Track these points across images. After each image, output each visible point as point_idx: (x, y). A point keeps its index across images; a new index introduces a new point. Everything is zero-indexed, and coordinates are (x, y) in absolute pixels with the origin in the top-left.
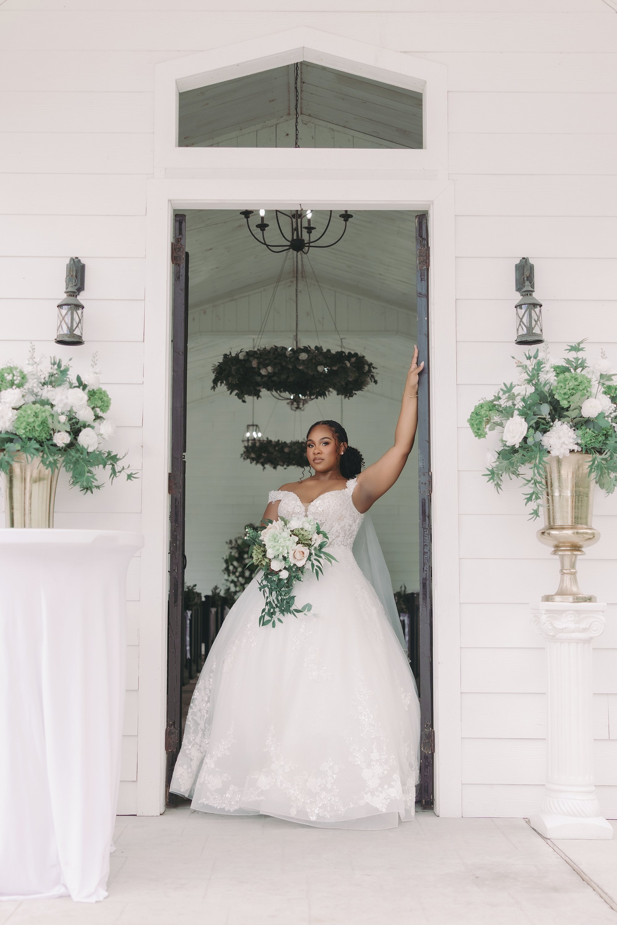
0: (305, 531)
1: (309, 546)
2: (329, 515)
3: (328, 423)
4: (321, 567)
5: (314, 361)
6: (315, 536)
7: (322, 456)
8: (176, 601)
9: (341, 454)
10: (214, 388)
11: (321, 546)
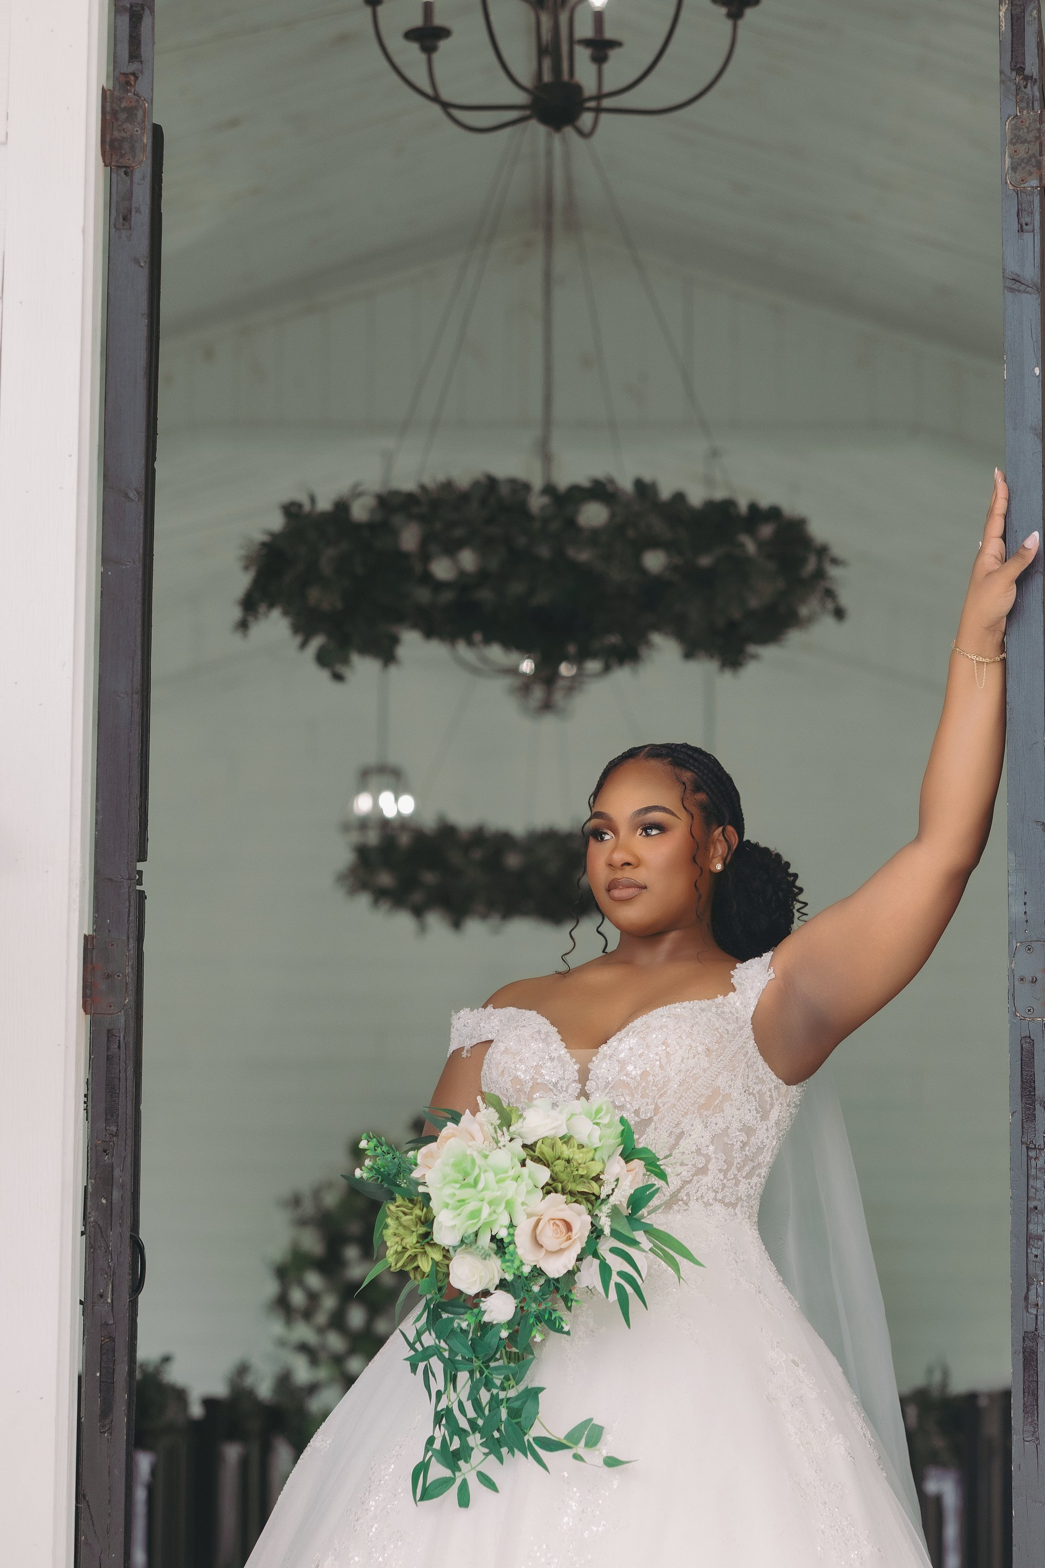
0: (575, 1149)
1: (592, 1200)
2: (665, 1092)
3: (668, 755)
4: (635, 1275)
5: (631, 533)
6: (617, 1166)
7: (639, 875)
8: (106, 1411)
9: (712, 869)
10: (243, 625)
11: (638, 1200)
